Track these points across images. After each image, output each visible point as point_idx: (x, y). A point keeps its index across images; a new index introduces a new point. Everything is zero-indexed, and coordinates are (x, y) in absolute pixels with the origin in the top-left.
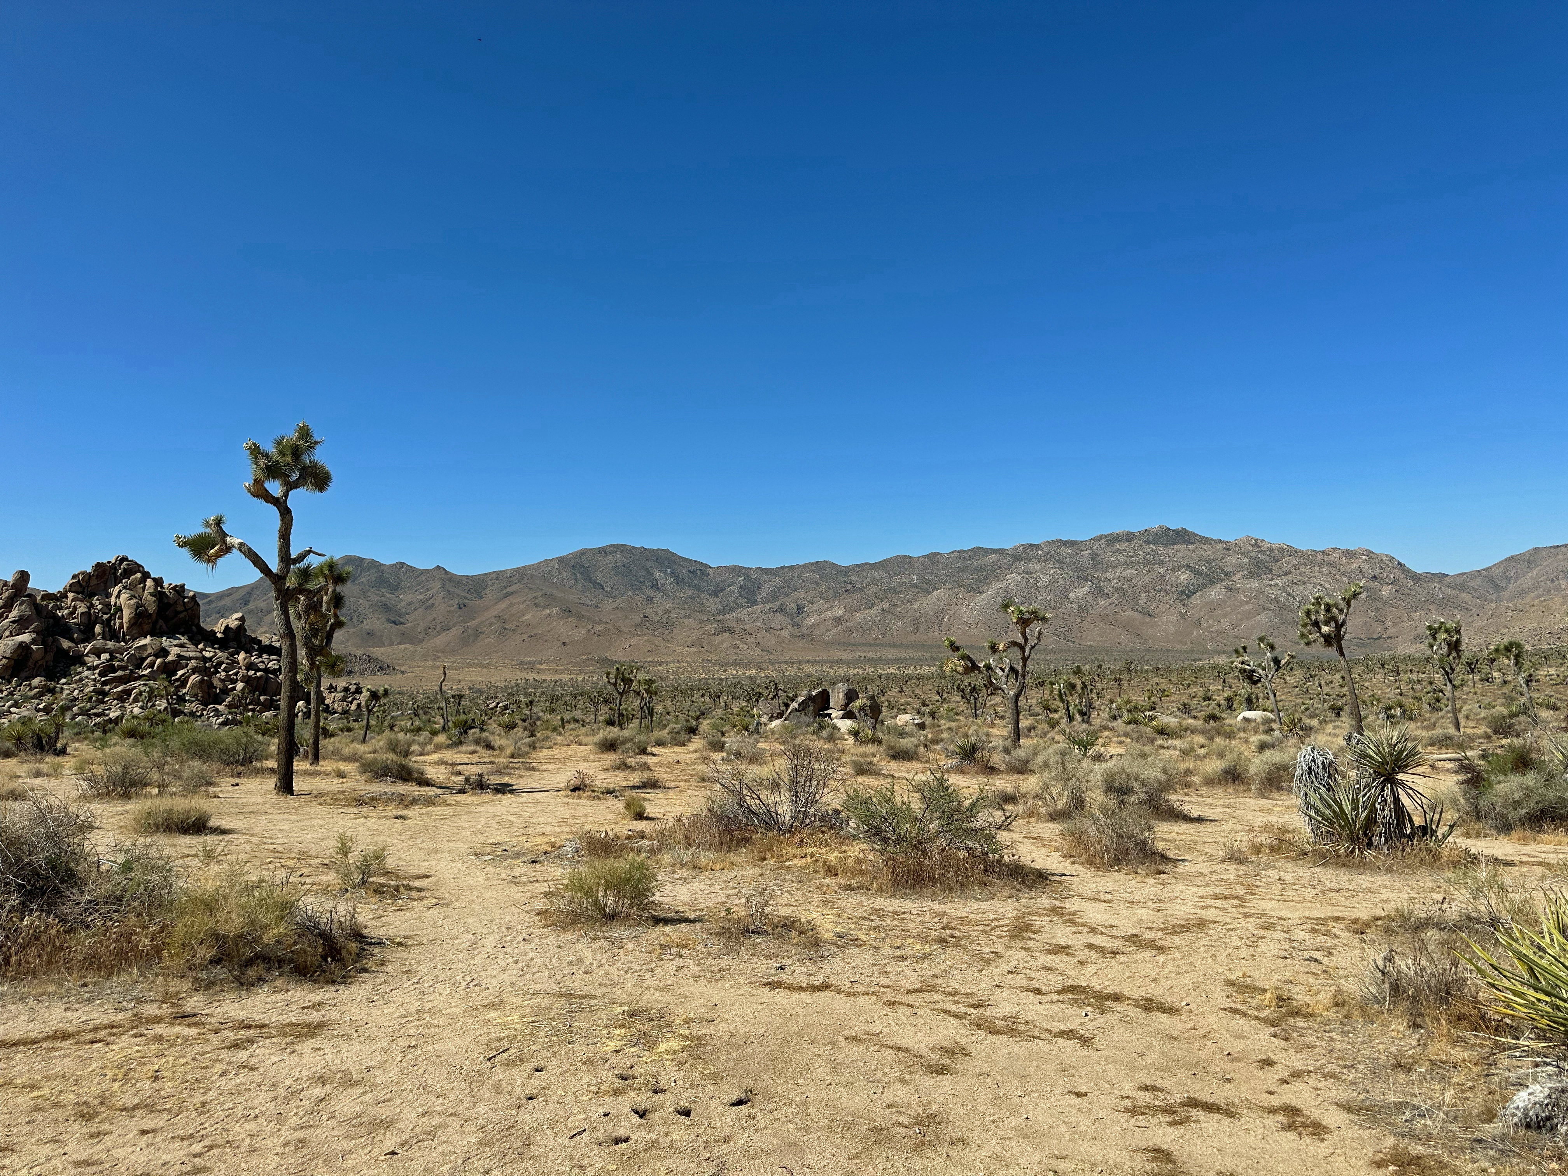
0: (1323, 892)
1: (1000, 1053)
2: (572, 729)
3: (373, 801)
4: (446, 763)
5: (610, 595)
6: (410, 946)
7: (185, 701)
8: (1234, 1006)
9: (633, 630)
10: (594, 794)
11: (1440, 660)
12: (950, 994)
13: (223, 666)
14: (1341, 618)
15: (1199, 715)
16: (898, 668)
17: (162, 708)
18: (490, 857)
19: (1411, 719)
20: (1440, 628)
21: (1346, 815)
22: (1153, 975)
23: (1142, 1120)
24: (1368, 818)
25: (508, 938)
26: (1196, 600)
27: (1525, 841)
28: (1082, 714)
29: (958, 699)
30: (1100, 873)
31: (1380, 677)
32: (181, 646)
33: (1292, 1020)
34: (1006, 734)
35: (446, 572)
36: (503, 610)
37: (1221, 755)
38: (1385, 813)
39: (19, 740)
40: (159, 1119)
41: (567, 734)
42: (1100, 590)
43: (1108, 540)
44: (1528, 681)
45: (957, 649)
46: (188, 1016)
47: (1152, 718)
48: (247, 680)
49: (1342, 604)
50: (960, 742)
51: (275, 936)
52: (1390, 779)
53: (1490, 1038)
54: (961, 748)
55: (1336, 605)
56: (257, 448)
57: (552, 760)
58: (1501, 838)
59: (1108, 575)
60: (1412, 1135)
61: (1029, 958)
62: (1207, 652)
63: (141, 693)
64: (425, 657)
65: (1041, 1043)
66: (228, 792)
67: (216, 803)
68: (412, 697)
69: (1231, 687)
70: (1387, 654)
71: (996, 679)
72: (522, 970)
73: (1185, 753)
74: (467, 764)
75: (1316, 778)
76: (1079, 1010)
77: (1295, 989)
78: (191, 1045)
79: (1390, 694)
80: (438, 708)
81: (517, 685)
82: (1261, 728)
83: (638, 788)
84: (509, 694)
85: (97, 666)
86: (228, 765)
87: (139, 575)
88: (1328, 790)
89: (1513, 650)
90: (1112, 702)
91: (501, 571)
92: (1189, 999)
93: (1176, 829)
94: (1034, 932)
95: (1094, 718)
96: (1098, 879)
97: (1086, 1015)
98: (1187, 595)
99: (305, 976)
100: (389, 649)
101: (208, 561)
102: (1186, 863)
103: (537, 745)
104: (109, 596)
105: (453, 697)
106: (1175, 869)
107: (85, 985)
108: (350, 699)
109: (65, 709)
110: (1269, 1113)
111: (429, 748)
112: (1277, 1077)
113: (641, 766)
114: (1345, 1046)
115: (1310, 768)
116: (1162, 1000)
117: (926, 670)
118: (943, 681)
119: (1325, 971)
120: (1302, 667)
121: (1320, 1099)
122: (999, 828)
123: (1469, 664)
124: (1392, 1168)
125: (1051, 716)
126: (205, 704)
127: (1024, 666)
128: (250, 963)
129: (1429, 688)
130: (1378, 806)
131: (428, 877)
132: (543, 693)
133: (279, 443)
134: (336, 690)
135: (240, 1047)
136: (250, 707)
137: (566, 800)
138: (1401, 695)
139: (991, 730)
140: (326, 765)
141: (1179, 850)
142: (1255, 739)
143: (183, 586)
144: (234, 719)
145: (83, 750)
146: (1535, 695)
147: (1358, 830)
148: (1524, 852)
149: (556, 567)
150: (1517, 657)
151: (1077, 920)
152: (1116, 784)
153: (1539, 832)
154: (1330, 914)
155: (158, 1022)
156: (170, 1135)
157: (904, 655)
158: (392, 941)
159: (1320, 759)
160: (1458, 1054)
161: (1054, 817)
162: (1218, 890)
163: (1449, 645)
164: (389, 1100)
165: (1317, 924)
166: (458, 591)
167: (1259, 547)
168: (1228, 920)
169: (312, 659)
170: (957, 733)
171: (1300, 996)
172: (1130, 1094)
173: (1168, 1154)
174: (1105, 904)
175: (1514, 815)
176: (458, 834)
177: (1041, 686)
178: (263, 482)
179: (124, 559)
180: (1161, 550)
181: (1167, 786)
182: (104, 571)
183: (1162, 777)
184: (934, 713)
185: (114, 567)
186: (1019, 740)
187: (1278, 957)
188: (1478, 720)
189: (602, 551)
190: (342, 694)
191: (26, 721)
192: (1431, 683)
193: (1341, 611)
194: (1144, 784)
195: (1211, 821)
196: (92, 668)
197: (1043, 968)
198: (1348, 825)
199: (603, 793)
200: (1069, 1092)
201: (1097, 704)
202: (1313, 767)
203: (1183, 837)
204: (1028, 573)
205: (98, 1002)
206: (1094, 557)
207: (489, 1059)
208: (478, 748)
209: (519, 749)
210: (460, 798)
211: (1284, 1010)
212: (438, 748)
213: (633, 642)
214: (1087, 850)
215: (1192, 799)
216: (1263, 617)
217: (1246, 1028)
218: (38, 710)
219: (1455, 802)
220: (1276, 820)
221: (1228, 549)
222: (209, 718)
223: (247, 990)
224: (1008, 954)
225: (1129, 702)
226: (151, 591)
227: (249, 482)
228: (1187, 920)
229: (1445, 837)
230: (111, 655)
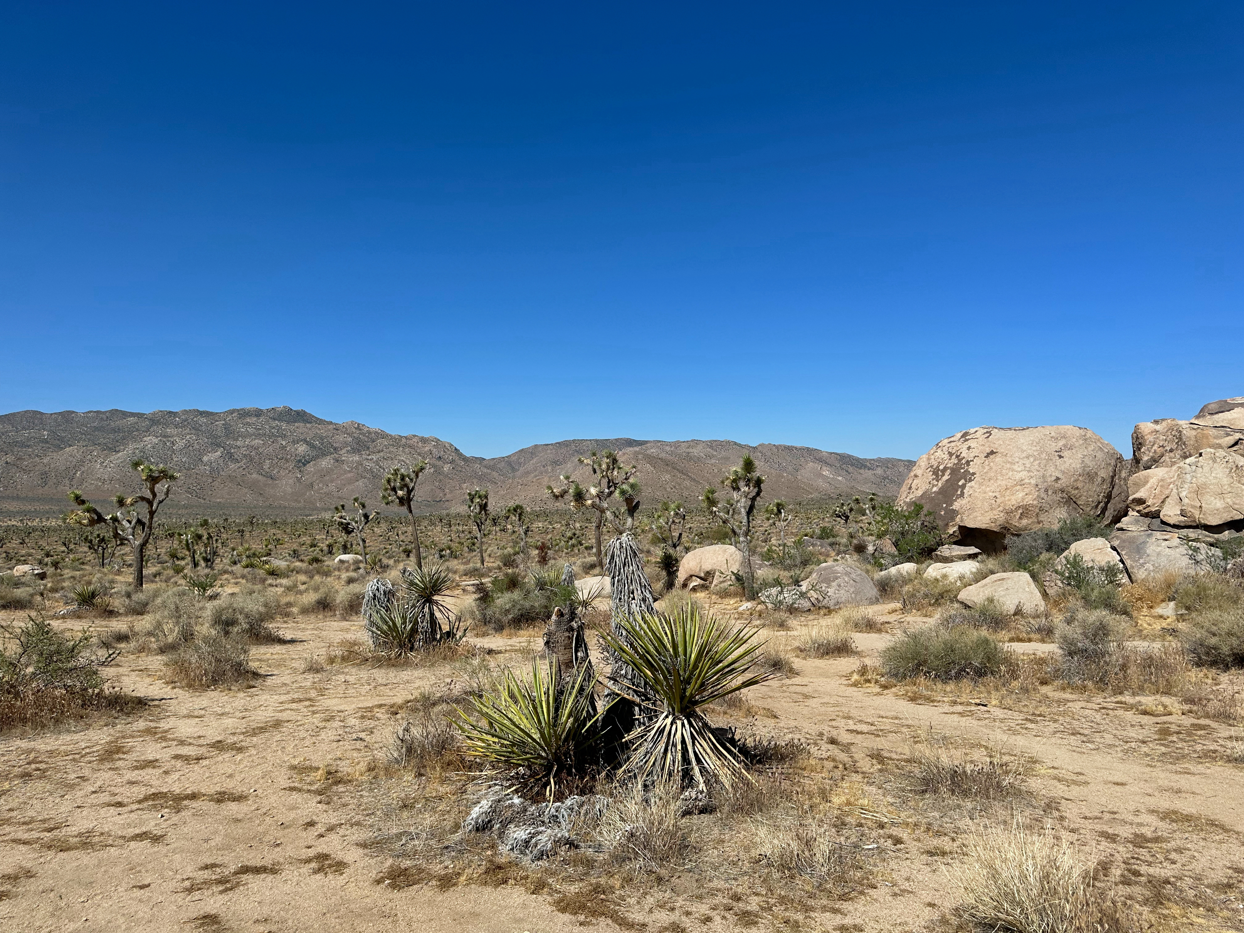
0: (375, 687)
1: (68, 867)
8: (292, 785)
11: (475, 517)
12: (24, 823)
14: (411, 485)
15: (305, 559)
16: (21, 520)
19: (456, 558)
20: (476, 495)
21: (397, 628)
22: (230, 771)
23: (197, 895)
24: (412, 629)
26: (310, 467)
27: (510, 636)
28: (206, 560)
29: (86, 549)
30: (197, 694)
31: (439, 528)
33: (335, 788)
34: (131, 580)
37: (316, 589)
38: (423, 625)
42: (231, 455)
43: (239, 414)
44: (526, 532)
45: (83, 502)
47: (266, 562)
49: (413, 475)
50: (79, 589)
52: (429, 600)
53: (465, 774)
54: (79, 595)
55: (408, 476)
58: (496, 636)
59: (238, 443)
60: (404, 855)
61: (116, 776)
62: (316, 509)
65: (113, 850)
69: (332, 536)
70: (444, 512)
71: (123, 531)
73: (289, 589)
75: (379, 602)
76: (155, 814)
77: (341, 764)
79: (444, 540)
82: (352, 567)
88: (387, 611)
89: (518, 510)
90: (233, 550)
92: (257, 786)
93: (271, 650)
94: (124, 753)
95: (217, 564)
96: (195, 699)
97: (162, 816)
98: (303, 463)
102: (273, 677)
106: (264, 683)
110: (305, 863)
112: (316, 834)
114: (370, 799)
115: (375, 595)
116: (234, 791)
117: (53, 523)
118: (71, 533)
119: (366, 746)
120: (386, 521)
121: (346, 843)
122: (103, 664)
123: (494, 520)
124: (387, 882)
125: (177, 563)
127: (151, 518)
129: (469, 536)
130: (419, 620)
138: (451, 541)
139: (117, 577)
141: (270, 667)
142: (344, 576)
146: (530, 540)
147: (405, 638)
148: (509, 643)
150: (520, 515)
151: (169, 736)
152: (224, 617)
153: (518, 629)
154: (376, 703)
157: (29, 507)
159: (382, 588)
160: (444, 789)
161: (162, 651)
162: (296, 696)
163: (480, 506)
165: (365, 712)
167: (360, 430)
168: (299, 718)
170: (80, 582)
171: (345, 768)
172: (191, 875)
173: (216, 917)
174: (197, 719)
175: (505, 620)
177: (171, 537)
180: (284, 425)
181: (268, 616)
183: (262, 609)
184: (58, 563)
186: (141, 585)
187: (333, 741)
188: (496, 557)
192: (470, 533)
193: (411, 480)
194: (247, 616)
195: (301, 641)
197: (128, 783)
198: (399, 636)
200: (134, 887)
201: (221, 552)
202: (377, 594)
203: (275, 657)
204: (165, 436)
206: (227, 427)
211: (330, 781)
214: (187, 675)
215: (289, 625)
216: (360, 483)
217: (300, 800)
219: (472, 613)
220: (350, 636)
221: (337, 430)
224: (95, 776)
225: (248, 549)
228: (266, 722)
229: (461, 638)
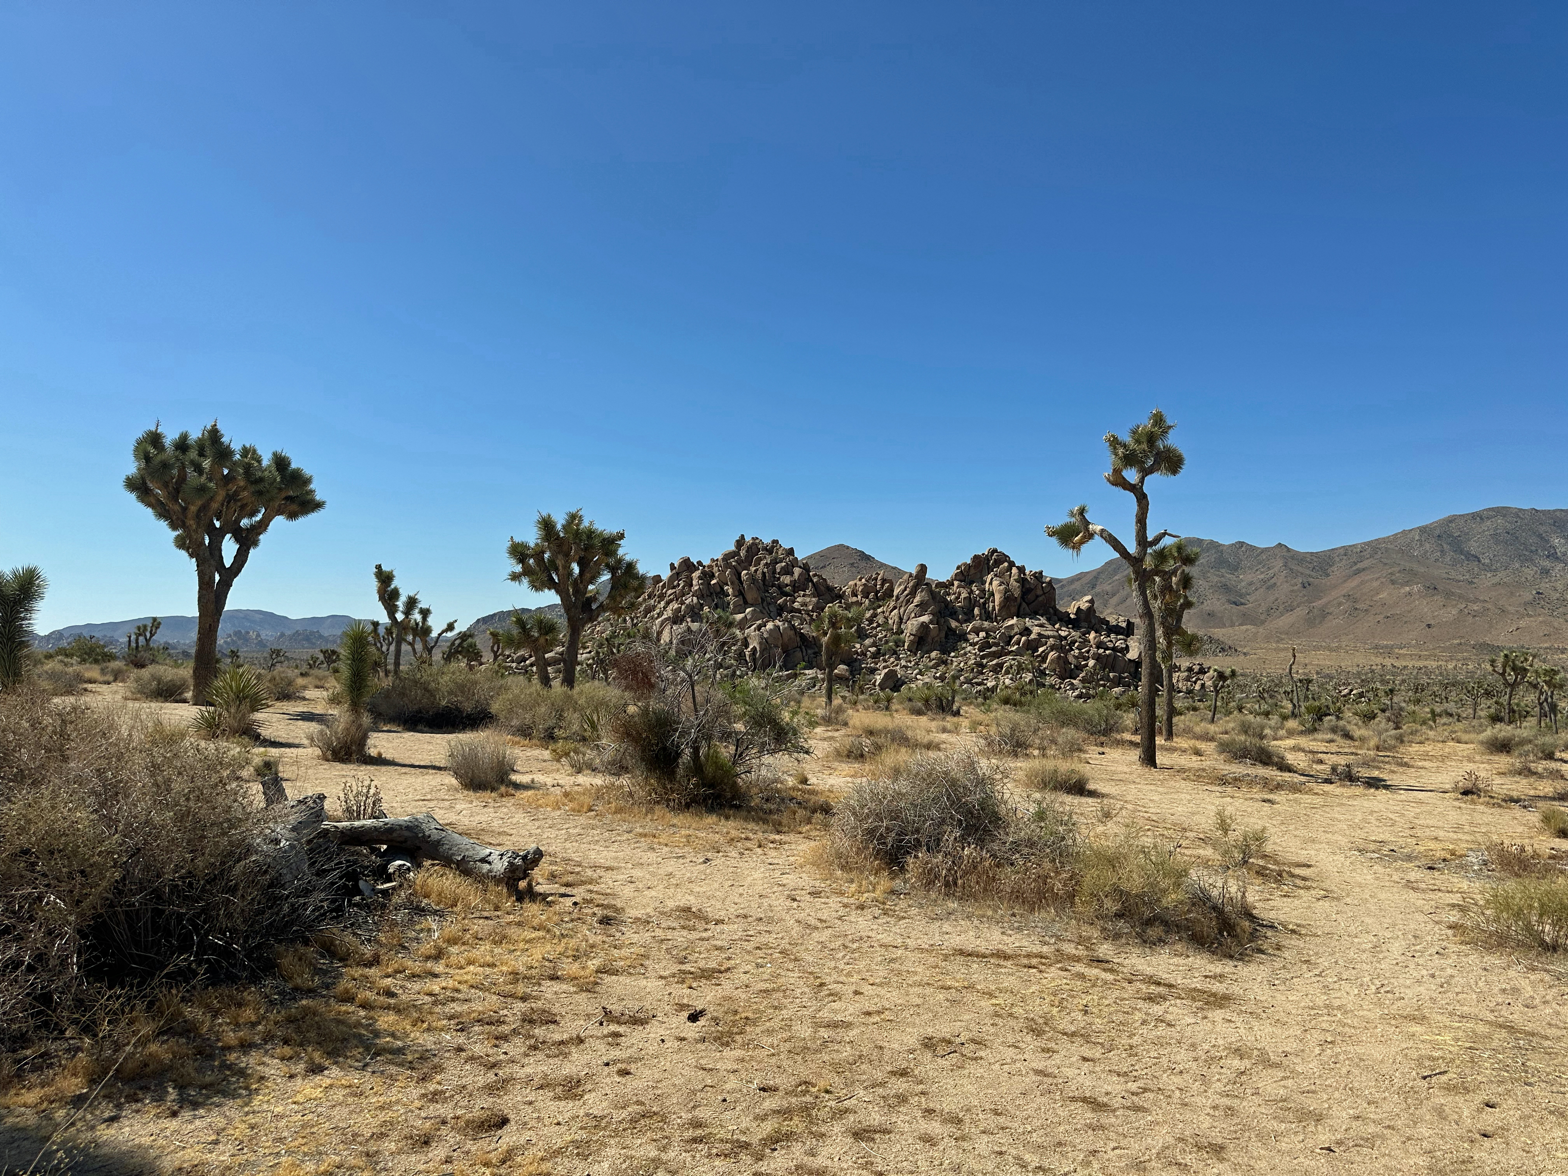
2: (1445, 724)
3: (1237, 781)
4: (1303, 750)
5: (1488, 568)
6: (1306, 935)
7: (1046, 675)
9: (1522, 610)
10: (1492, 801)
13: (1077, 644)
17: (1027, 680)
18: (1377, 855)
25: (1418, 948)
32: (1041, 626)
35: (1289, 550)
36: (1353, 589)
39: (927, 701)
40: (1094, 1050)
41: (1440, 729)
46: (1102, 961)
48: (1098, 657)
51: (1173, 901)
56: (1115, 439)
57: (1426, 757)
63: (1011, 667)
64: (1268, 639)
66: (1096, 759)
67: (1088, 768)
68: (1256, 679)
72: (1442, 987)
74: (1327, 753)
78: (1110, 988)
80: (1285, 693)
81: (1372, 671)
83: (1553, 799)
84: (1363, 681)
85: (977, 642)
86: (1092, 734)
87: (1006, 564)
91: (1350, 546)
99: (1203, 945)
100: (1230, 630)
101: (1073, 548)
103: (1405, 739)
104: (984, 583)
105: (1301, 681)
107: (1014, 915)
108: (1194, 679)
109: (955, 678)
111: (1282, 732)
113: (1551, 772)
126: (1063, 679)
128: (1149, 922)
131: (1309, 866)
132: (1404, 681)
133: (1134, 432)
134: (1180, 670)
135: (1153, 1001)
136: (1101, 682)
137: (1457, 804)
140: (1180, 742)
143: (1041, 573)
144: (1087, 693)
145: (971, 713)
149: (1417, 538)
155: (1078, 961)
156: (1107, 1068)
158: (1285, 927)
164: (1314, 1092)
166: (1300, 569)
169: (1169, 638)
176: (1333, 825)
178: (1122, 470)
179: (995, 551)
182: (980, 562)
185: (987, 558)
189: (1478, 517)
190: (1186, 674)
191: (928, 686)
196: (973, 644)
199: (1504, 800)
205: (1026, 932)
207: (1425, 1078)
208: (1335, 737)
209: (1385, 741)
210: (1327, 787)
212: (1291, 733)
213: (1522, 623)
218: (936, 678)
222: (1066, 691)
223: (1150, 947)
226: (1016, 577)
227: (1108, 472)
230: (987, 633)
